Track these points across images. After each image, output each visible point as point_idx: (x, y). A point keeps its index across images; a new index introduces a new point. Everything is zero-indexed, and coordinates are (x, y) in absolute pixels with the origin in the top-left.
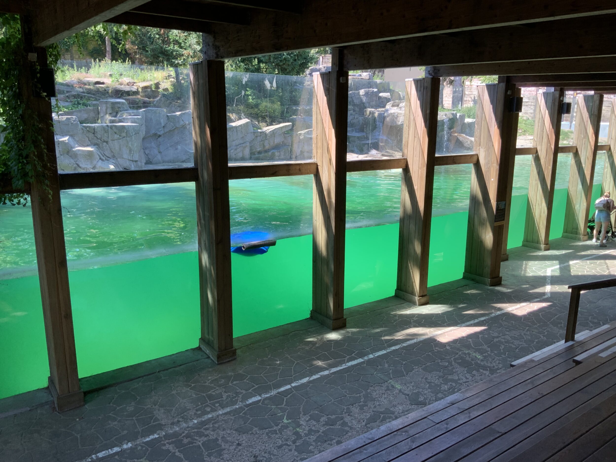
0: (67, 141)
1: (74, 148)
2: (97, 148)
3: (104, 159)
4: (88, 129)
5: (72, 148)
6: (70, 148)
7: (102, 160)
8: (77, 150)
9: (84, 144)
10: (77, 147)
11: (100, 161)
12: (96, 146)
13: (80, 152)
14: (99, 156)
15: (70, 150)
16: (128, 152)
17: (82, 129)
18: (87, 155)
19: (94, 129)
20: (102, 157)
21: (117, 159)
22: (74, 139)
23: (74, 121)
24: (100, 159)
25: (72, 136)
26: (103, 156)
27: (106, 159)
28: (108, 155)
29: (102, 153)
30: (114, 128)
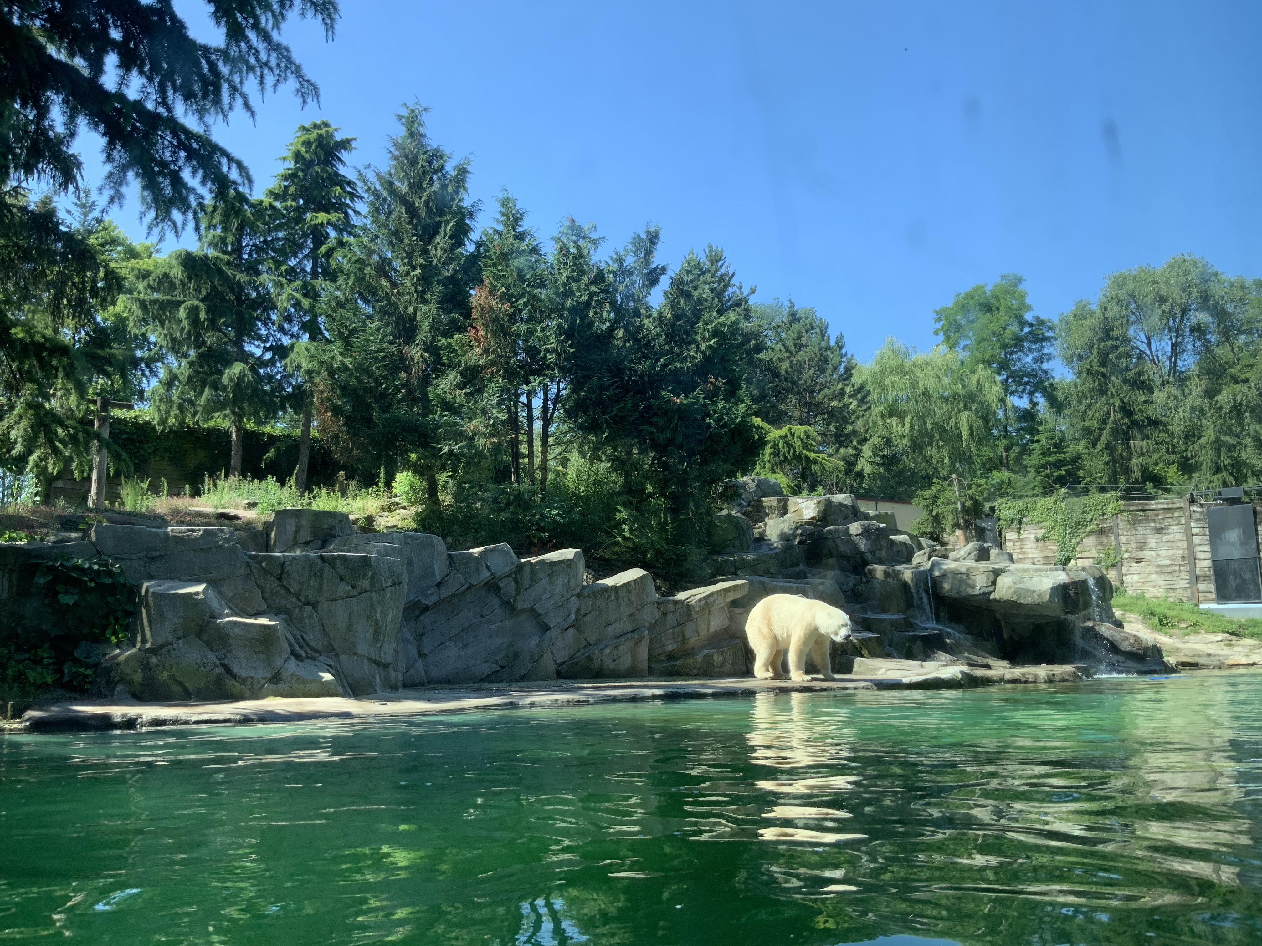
0: (201, 596)
1: (221, 616)
2: (285, 620)
3: (303, 654)
4: (264, 565)
5: (214, 617)
6: (207, 618)
7: (298, 657)
8: (229, 622)
9: (249, 609)
10: (228, 616)
11: (293, 658)
12: (284, 616)
13: (237, 630)
14: (291, 645)
15: (208, 623)
16: (370, 635)
17: (248, 565)
18: (257, 640)
19: (283, 565)
20: (297, 648)
21: (337, 655)
22: (220, 592)
23: (227, 540)
24: (293, 653)
25: (213, 583)
26: (301, 647)
27: (308, 657)
28: (313, 644)
29: (299, 637)
30: (338, 564)
